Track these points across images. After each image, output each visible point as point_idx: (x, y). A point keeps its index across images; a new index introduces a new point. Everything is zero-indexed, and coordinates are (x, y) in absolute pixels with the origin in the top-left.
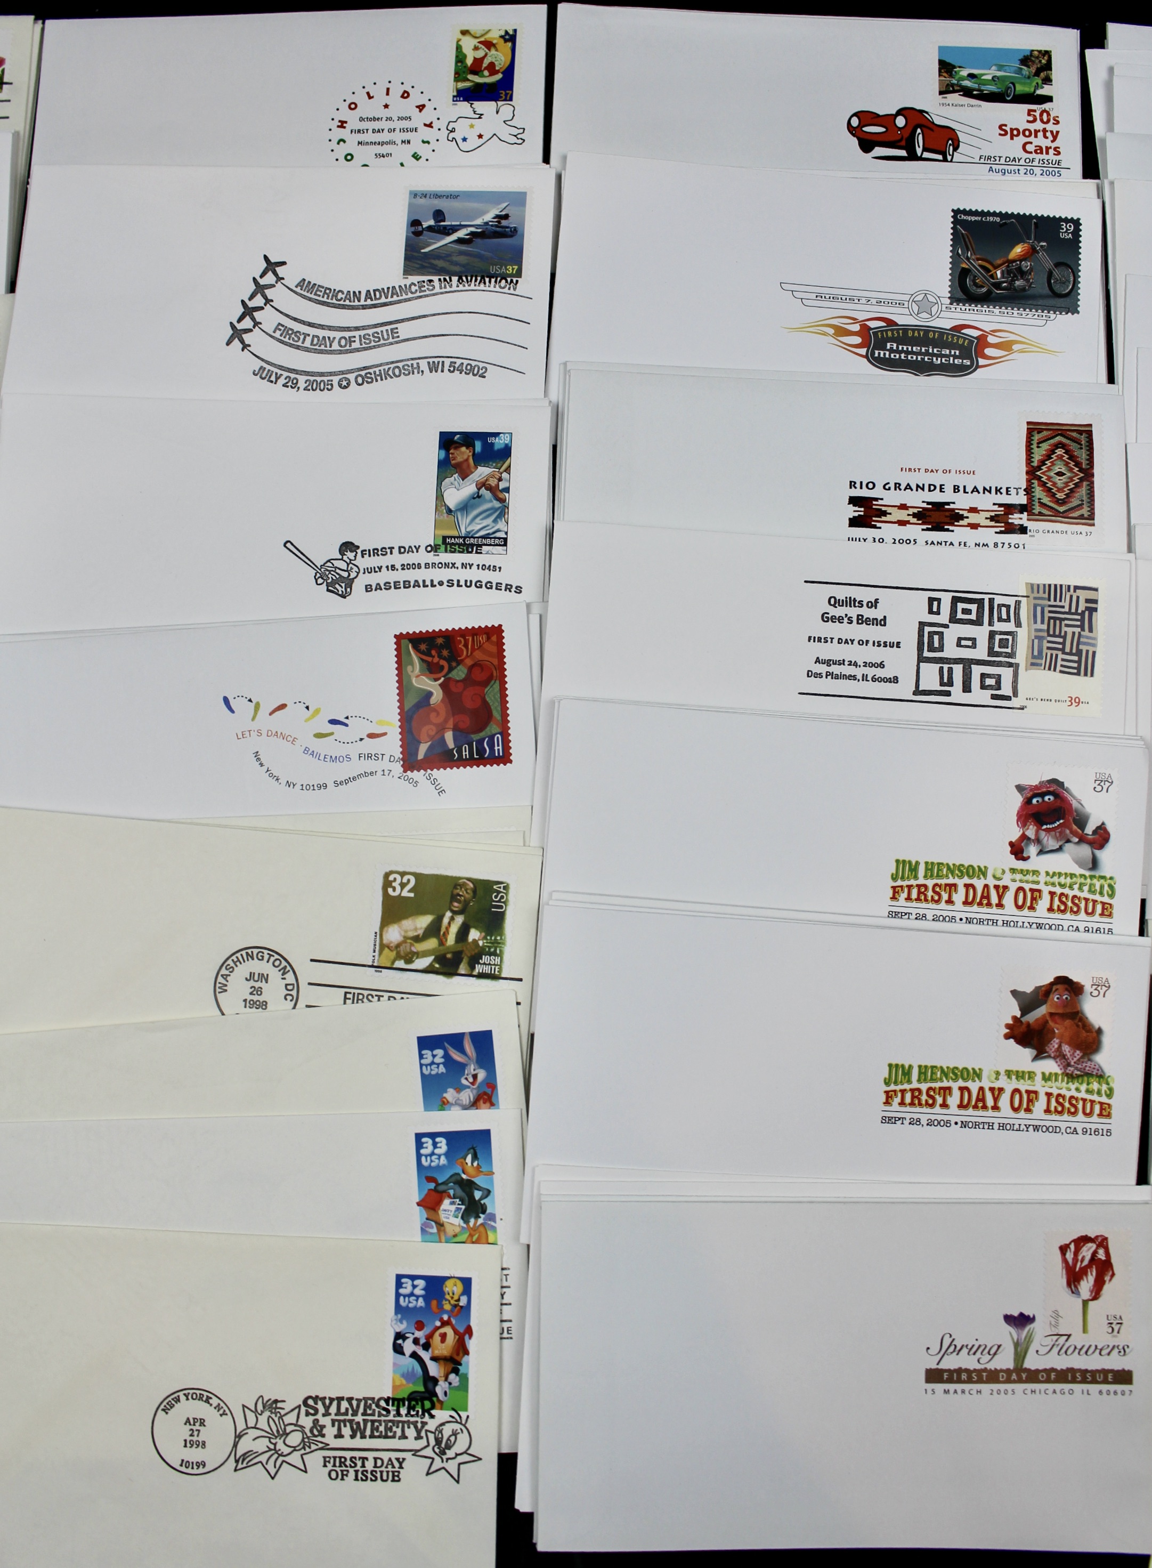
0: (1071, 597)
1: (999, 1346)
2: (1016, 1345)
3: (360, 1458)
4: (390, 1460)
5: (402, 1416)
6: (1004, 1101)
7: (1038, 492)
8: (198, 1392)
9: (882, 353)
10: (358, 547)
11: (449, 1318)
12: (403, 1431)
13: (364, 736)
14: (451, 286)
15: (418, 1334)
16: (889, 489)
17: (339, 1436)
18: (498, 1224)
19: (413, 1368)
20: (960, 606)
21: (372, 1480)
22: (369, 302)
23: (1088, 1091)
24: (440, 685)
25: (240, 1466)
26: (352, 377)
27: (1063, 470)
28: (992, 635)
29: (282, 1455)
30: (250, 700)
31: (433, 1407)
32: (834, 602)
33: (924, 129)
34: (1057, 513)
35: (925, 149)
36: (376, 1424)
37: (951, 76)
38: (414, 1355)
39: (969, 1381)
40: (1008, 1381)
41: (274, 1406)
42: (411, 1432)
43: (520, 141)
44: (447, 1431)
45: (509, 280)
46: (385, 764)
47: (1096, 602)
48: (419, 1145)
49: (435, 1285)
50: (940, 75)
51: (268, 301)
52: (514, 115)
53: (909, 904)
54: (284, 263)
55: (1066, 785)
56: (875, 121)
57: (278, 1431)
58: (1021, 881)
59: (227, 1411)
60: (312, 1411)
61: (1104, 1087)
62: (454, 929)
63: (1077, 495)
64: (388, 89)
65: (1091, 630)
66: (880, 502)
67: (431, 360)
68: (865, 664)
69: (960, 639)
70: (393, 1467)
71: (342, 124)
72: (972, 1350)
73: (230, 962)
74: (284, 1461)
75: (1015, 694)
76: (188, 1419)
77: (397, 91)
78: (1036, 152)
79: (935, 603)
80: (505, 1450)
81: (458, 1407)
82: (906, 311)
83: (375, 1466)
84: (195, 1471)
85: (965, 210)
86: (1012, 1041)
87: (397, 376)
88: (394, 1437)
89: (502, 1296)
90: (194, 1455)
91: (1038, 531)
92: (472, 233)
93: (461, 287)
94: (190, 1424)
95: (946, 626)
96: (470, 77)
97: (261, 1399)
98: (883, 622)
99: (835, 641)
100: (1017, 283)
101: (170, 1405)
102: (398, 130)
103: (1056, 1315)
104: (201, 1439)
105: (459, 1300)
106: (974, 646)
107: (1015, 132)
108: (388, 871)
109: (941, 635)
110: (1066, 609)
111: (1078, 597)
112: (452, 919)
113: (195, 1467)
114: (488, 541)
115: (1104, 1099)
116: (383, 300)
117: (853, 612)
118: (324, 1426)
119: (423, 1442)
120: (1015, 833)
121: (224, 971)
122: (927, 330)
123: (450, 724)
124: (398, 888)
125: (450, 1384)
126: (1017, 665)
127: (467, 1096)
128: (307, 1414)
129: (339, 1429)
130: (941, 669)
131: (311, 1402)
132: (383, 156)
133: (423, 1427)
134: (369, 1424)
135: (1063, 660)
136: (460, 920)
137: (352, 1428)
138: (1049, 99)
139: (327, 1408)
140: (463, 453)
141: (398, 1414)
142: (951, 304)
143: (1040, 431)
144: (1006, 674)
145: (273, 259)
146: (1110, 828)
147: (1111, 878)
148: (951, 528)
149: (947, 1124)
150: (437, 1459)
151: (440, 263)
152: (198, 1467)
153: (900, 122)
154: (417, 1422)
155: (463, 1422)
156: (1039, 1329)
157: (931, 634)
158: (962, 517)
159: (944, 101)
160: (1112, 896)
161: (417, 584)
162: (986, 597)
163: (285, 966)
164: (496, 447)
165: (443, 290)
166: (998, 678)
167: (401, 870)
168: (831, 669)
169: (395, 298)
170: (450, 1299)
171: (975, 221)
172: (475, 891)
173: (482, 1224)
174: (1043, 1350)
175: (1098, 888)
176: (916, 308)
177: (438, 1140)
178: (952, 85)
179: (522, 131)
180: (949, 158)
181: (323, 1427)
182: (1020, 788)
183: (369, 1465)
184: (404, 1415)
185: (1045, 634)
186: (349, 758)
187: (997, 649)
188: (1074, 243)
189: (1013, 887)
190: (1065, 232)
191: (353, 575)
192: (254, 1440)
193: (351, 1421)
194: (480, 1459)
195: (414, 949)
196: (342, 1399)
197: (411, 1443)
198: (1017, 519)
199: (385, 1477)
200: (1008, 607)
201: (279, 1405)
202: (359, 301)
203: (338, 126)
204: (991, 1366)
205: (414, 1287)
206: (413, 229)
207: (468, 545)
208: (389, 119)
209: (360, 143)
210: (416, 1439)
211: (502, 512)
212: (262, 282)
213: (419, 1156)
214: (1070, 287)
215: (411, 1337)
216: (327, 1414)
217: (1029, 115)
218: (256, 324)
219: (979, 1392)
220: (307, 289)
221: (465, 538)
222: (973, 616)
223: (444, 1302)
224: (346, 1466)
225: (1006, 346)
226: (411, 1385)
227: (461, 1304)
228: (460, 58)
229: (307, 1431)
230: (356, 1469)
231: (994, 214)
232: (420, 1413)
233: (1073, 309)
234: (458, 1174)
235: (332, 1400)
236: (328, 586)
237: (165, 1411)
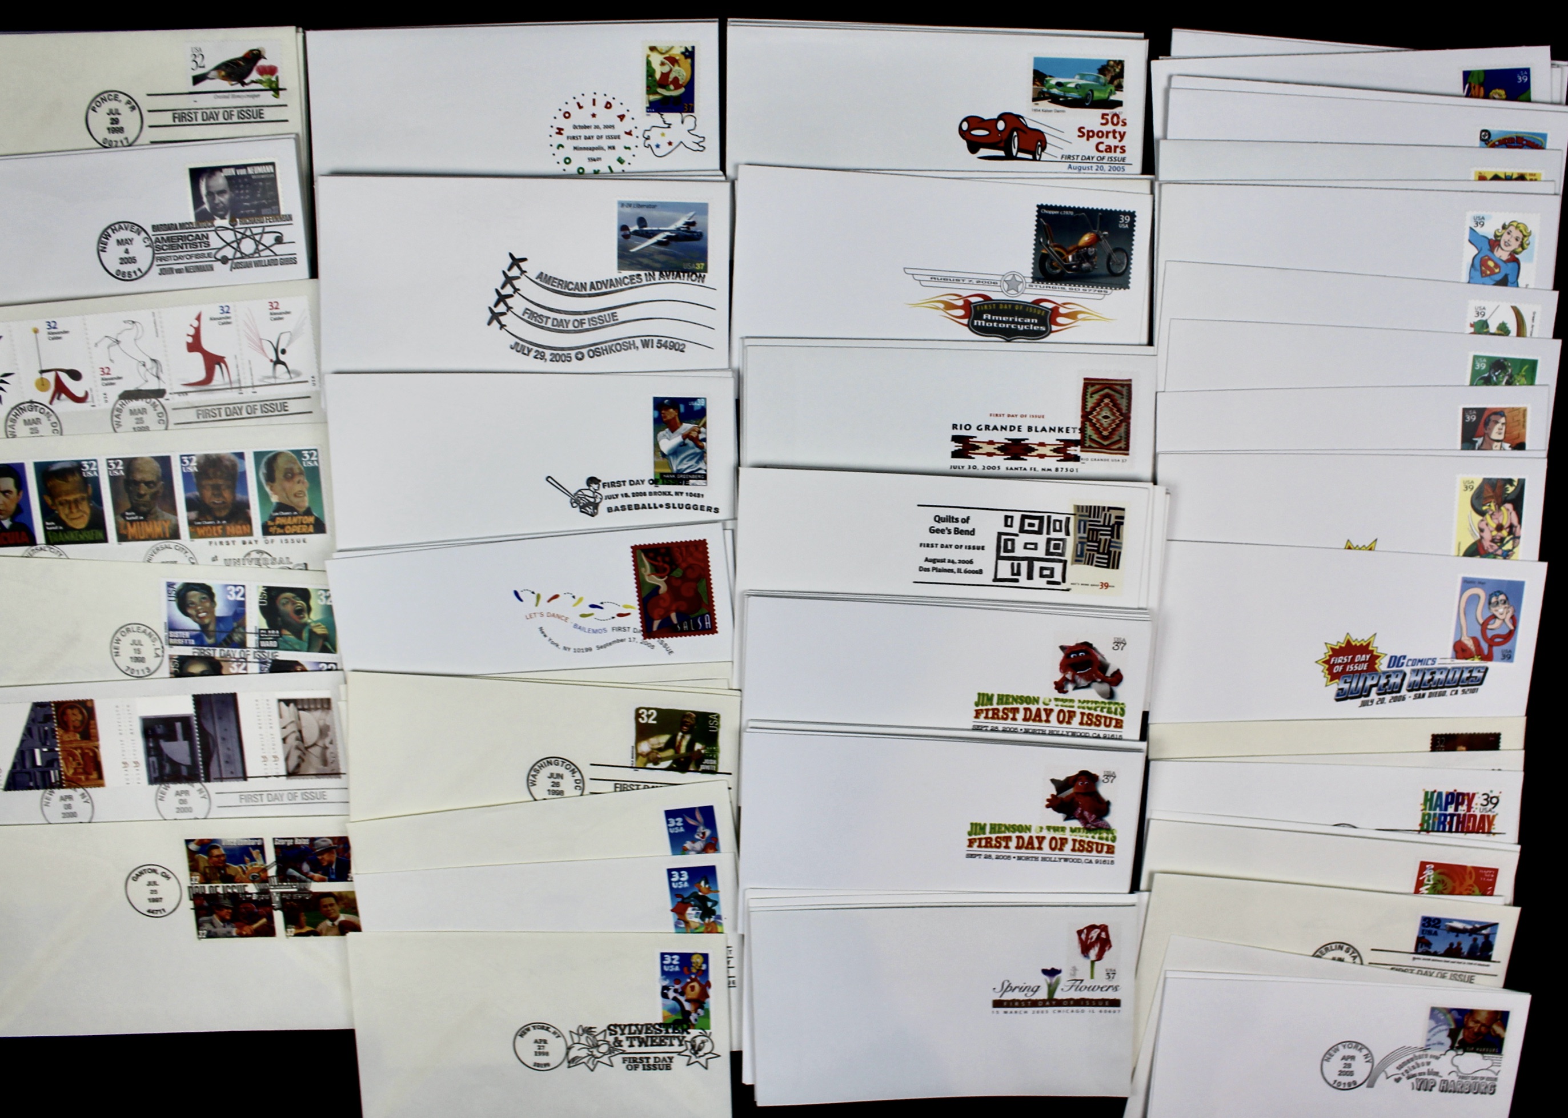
0: (1105, 515)
1: (1039, 987)
2: (1050, 986)
3: (645, 1057)
4: (664, 1057)
5: (670, 1033)
6: (1046, 844)
7: (1090, 431)
8: (541, 1024)
9: (980, 322)
10: (600, 481)
12: (671, 1042)
13: (615, 615)
14: (654, 279)
15: (677, 987)
16: (981, 430)
18: (724, 921)
20: (1027, 521)
21: (654, 1069)
22: (593, 291)
23: (1100, 838)
24: (665, 581)
25: (571, 1064)
26: (585, 351)
27: (1109, 414)
28: (1049, 541)
29: (596, 1057)
30: (533, 593)
31: (689, 1028)
32: (939, 519)
33: (1020, 132)
34: (1102, 446)
35: (1019, 150)
36: (654, 1038)
37: (1043, 85)
38: (675, 999)
39: (1020, 1006)
40: (1044, 1006)
41: (590, 1030)
42: (676, 1042)
43: (701, 149)
44: (698, 1041)
45: (698, 274)
46: (630, 634)
47: (1122, 518)
48: (670, 876)
49: (685, 959)
50: (1034, 84)
51: (516, 290)
52: (696, 125)
53: (987, 721)
54: (525, 260)
55: (1094, 646)
56: (983, 125)
57: (593, 1044)
58: (1062, 706)
59: (560, 1034)
60: (614, 1032)
61: (1110, 836)
62: (684, 743)
63: (1117, 433)
64: (594, 100)
65: (1118, 537)
66: (974, 439)
67: (643, 338)
68: (960, 562)
69: (1026, 544)
70: (666, 1061)
71: (560, 131)
72: (1021, 989)
73: (536, 767)
74: (598, 1061)
75: (1064, 580)
76: (536, 1039)
77: (601, 102)
78: (1106, 151)
79: (1009, 520)
80: (735, 1049)
81: (705, 1026)
82: (999, 289)
83: (655, 1061)
84: (543, 1068)
85: (1047, 205)
86: (1050, 809)
87: (618, 351)
88: (665, 1045)
89: (728, 962)
90: (541, 1059)
91: (1087, 459)
92: (668, 237)
93: (662, 280)
94: (538, 1042)
95: (1017, 535)
96: (660, 90)
97: (581, 1027)
98: (972, 533)
99: (939, 546)
100: (1084, 265)
101: (524, 1032)
102: (604, 137)
103: (1075, 969)
104: (545, 1050)
105: (701, 967)
106: (1036, 549)
107: (1091, 134)
108: (638, 706)
109: (1013, 541)
110: (1102, 523)
111: (1110, 515)
112: (683, 737)
113: (543, 1066)
114: (693, 476)
115: (1110, 843)
116: (604, 290)
117: (951, 526)
119: (683, 1048)
120: (1058, 676)
121: (533, 773)
122: (1013, 304)
123: (674, 607)
124: (646, 718)
126: (1065, 562)
127: (699, 845)
129: (631, 1042)
130: (1012, 565)
131: (612, 1028)
132: (595, 160)
133: (683, 1038)
134: (650, 1038)
135: (1098, 558)
136: (688, 737)
137: (639, 1040)
138: (1119, 104)
139: (623, 1030)
140: (671, 413)
141: (667, 1032)
142: (1033, 282)
143: (1093, 385)
144: (1058, 567)
145: (517, 257)
146: (1123, 672)
147: (1123, 704)
148: (1025, 458)
149: (1009, 858)
150: (693, 1057)
151: (645, 261)
152: (545, 1066)
153: (1001, 126)
155: (708, 1035)
156: (1064, 978)
157: (1006, 541)
158: (1033, 450)
159: (1036, 107)
160: (1122, 715)
161: (644, 507)
162: (1046, 515)
163: (574, 769)
164: (696, 409)
165: (649, 282)
166: (1052, 570)
167: (647, 706)
168: (935, 565)
169: (613, 289)
171: (1055, 215)
172: (697, 719)
173: (713, 922)
174: (1066, 989)
175: (1113, 710)
176: (1006, 286)
177: (682, 872)
178: (1043, 93)
179: (702, 139)
180: (1038, 157)
181: (621, 1041)
182: (1062, 648)
183: (651, 1062)
185: (1085, 540)
186: (605, 630)
187: (1052, 550)
188: (1129, 233)
189: (1056, 710)
190: (1123, 223)
191: (598, 500)
192: (578, 1049)
193: (638, 1037)
194: (719, 1056)
195: (659, 756)
196: (632, 1024)
198: (1073, 450)
199: (662, 1068)
200: (1060, 522)
201: (593, 1029)
202: (585, 290)
203: (557, 133)
204: (1034, 998)
205: (672, 959)
206: (622, 233)
207: (679, 479)
208: (597, 127)
209: (575, 148)
210: (679, 1045)
211: (702, 456)
212: (510, 274)
213: (670, 882)
214: (1124, 268)
216: (623, 1034)
217: (1103, 118)
218: (509, 308)
219: (1026, 1012)
220: (545, 280)
221: (676, 474)
222: (1036, 528)
224: (637, 1062)
225: (1072, 315)
228: (650, 73)
229: (611, 1043)
230: (643, 1063)
231: (1069, 209)
233: (1125, 285)
234: (696, 893)
235: (625, 1026)
236: (581, 508)
237: (521, 1036)
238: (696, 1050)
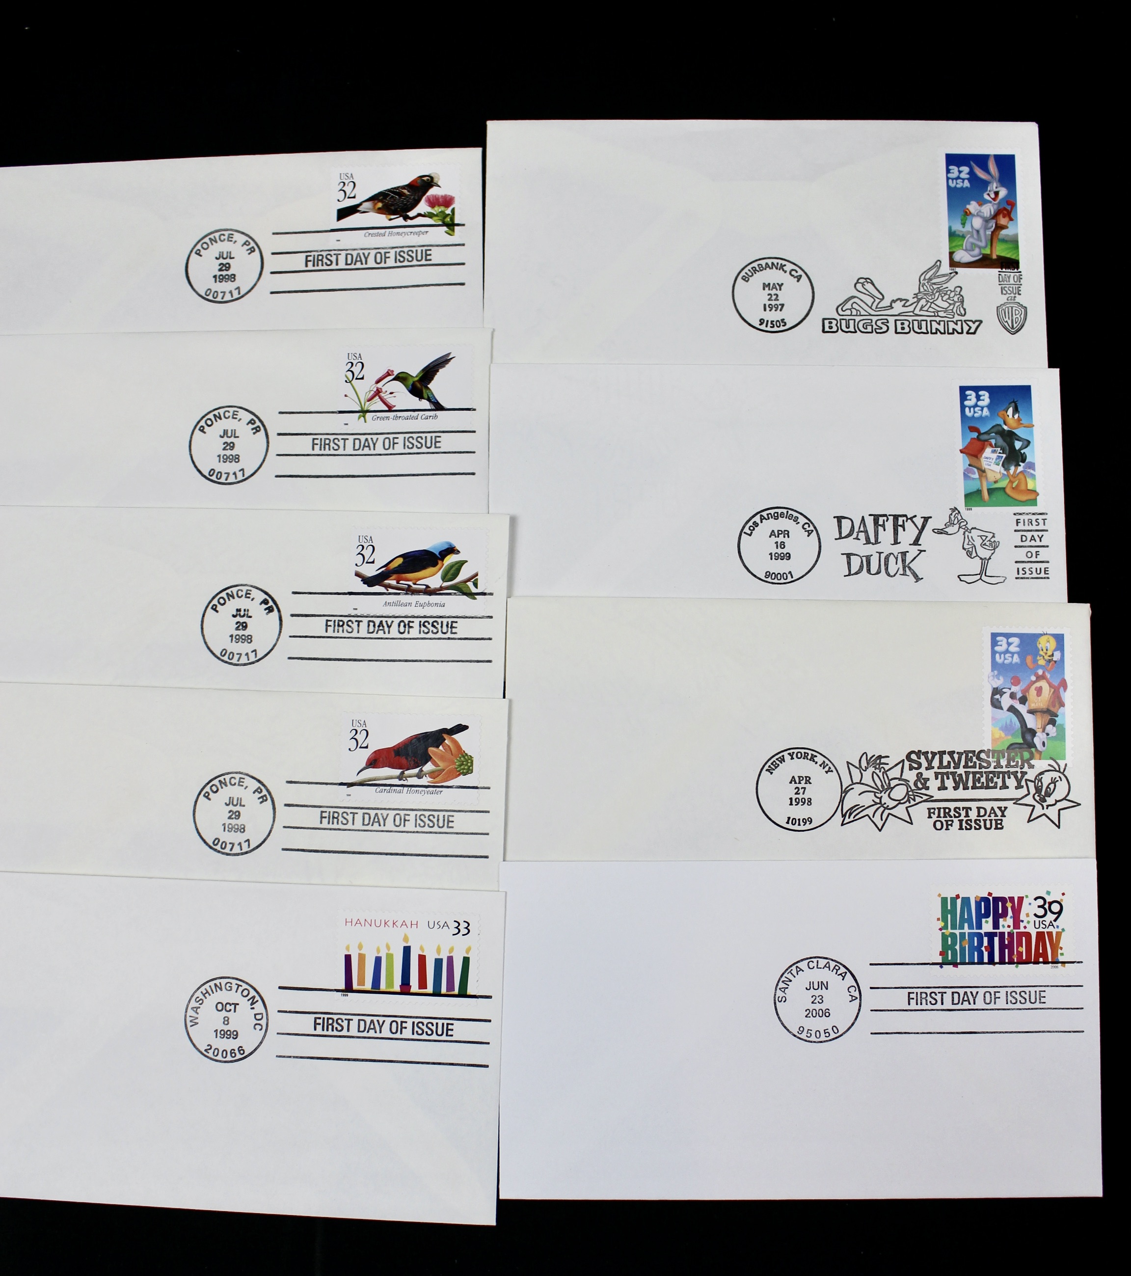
3: (963, 808)
4: (992, 809)
5: (1002, 768)
8: (803, 751)
11: (1044, 672)
12: (1004, 781)
15: (1014, 689)
17: (943, 788)
19: (1011, 721)
21: (976, 829)
25: (847, 820)
29: (887, 808)
31: (1032, 757)
36: (978, 776)
38: (1012, 709)
41: (878, 761)
42: (1011, 782)
44: (1046, 779)
49: (1029, 641)
57: (882, 786)
59: (833, 768)
60: (916, 766)
70: (996, 816)
74: (889, 814)
76: (793, 777)
81: (1056, 756)
83: (979, 816)
84: (802, 828)
88: (995, 787)
90: (800, 812)
94: (796, 783)
97: (865, 755)
101: (774, 765)
104: (806, 796)
105: (1053, 655)
113: (802, 823)
118: (928, 779)
119: (1024, 791)
125: (1048, 734)
128: (911, 768)
129: (943, 781)
131: (914, 757)
133: (1022, 777)
134: (971, 776)
137: (954, 780)
139: (930, 762)
141: (999, 765)
150: (1038, 807)
152: (805, 823)
154: (1017, 772)
155: (1062, 771)
170: (1044, 655)
181: (926, 780)
183: (973, 815)
184: (1004, 767)
192: (859, 795)
193: (953, 774)
194: (1079, 804)
196: (944, 752)
197: (1012, 793)
199: (988, 826)
201: (883, 760)
205: (1009, 644)
210: (1017, 788)
215: (1008, 692)
216: (930, 767)
223: (1038, 658)
224: (951, 817)
226: (1010, 737)
227: (1055, 659)
229: (911, 784)
230: (960, 818)
232: (1020, 764)
235: (934, 754)
237: (770, 771)
238: (1043, 795)
